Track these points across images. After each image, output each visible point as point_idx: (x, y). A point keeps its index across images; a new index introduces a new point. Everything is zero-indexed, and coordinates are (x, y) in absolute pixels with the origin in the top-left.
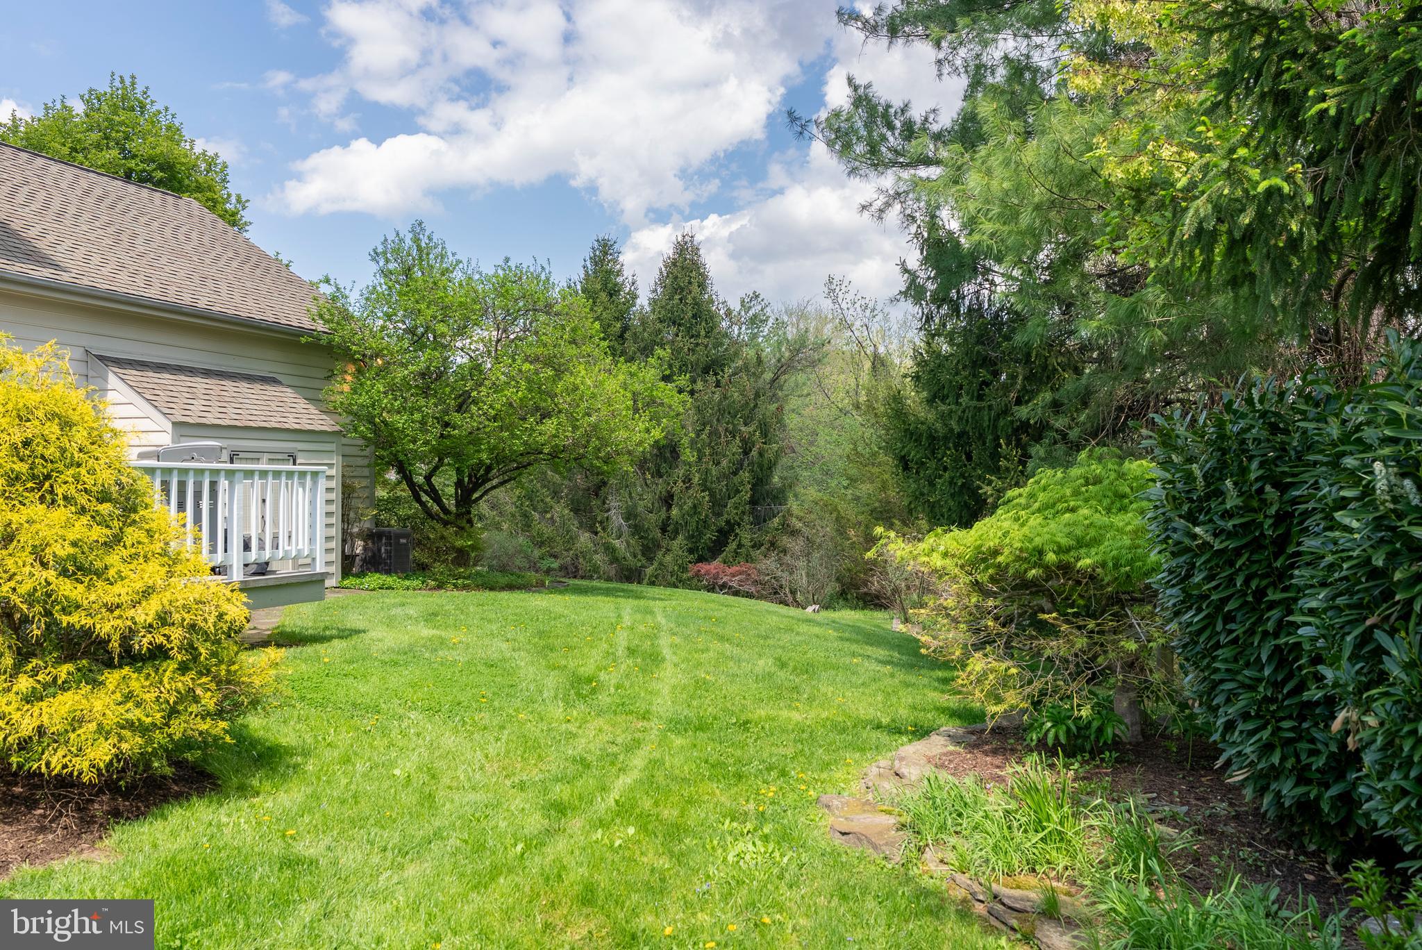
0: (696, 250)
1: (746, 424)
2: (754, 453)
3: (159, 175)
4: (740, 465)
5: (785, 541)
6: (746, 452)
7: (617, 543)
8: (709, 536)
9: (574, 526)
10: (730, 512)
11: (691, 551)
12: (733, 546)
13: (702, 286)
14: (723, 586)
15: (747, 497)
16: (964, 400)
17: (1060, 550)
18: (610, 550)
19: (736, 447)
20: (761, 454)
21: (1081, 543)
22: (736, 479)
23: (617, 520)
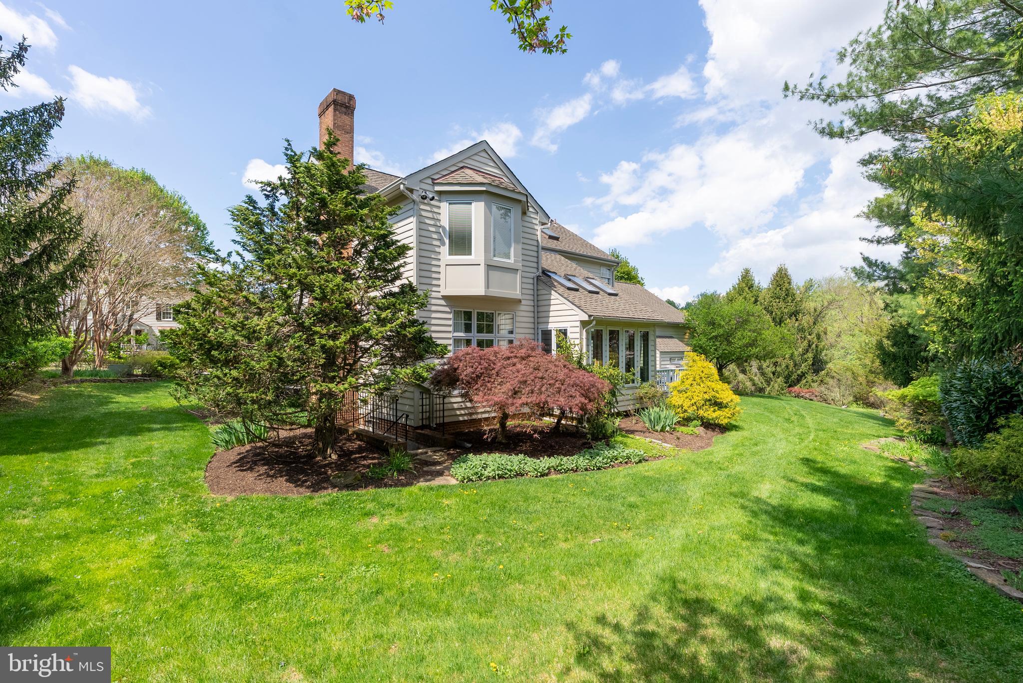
0: (786, 270)
1: (810, 335)
2: (814, 346)
3: (626, 277)
4: (807, 351)
5: (828, 379)
6: (810, 346)
7: (755, 378)
8: (794, 377)
9: (737, 371)
10: (804, 367)
11: (786, 383)
12: (805, 381)
13: (789, 283)
14: (802, 397)
15: (811, 363)
16: (905, 347)
17: (923, 396)
18: (751, 380)
19: (805, 343)
20: (817, 346)
21: (930, 395)
22: (806, 356)
23: (754, 370)
